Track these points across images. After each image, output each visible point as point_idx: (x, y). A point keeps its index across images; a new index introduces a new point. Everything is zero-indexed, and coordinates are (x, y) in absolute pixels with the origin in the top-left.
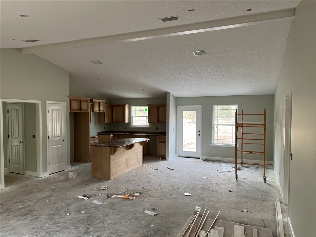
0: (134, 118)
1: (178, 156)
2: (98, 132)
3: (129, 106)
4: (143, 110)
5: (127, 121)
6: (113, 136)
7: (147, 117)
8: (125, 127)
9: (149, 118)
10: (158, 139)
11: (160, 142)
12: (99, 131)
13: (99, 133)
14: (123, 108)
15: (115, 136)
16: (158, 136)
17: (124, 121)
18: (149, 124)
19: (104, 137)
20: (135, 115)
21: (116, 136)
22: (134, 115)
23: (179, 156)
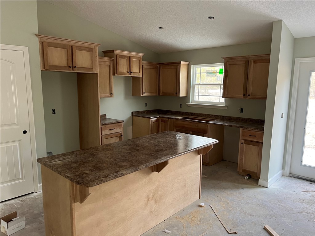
0: (196, 88)
1: (288, 174)
2: (132, 112)
3: (188, 65)
4: (214, 73)
5: (182, 93)
6: (157, 120)
7: (222, 86)
8: (181, 105)
9: (224, 89)
10: (243, 135)
11: (248, 142)
12: (135, 109)
13: (134, 114)
14: (177, 69)
15: (160, 120)
16: (242, 127)
17: (176, 93)
18: (226, 101)
19: (141, 120)
20: (199, 83)
21: (162, 121)
22: (197, 83)
23: (290, 173)
